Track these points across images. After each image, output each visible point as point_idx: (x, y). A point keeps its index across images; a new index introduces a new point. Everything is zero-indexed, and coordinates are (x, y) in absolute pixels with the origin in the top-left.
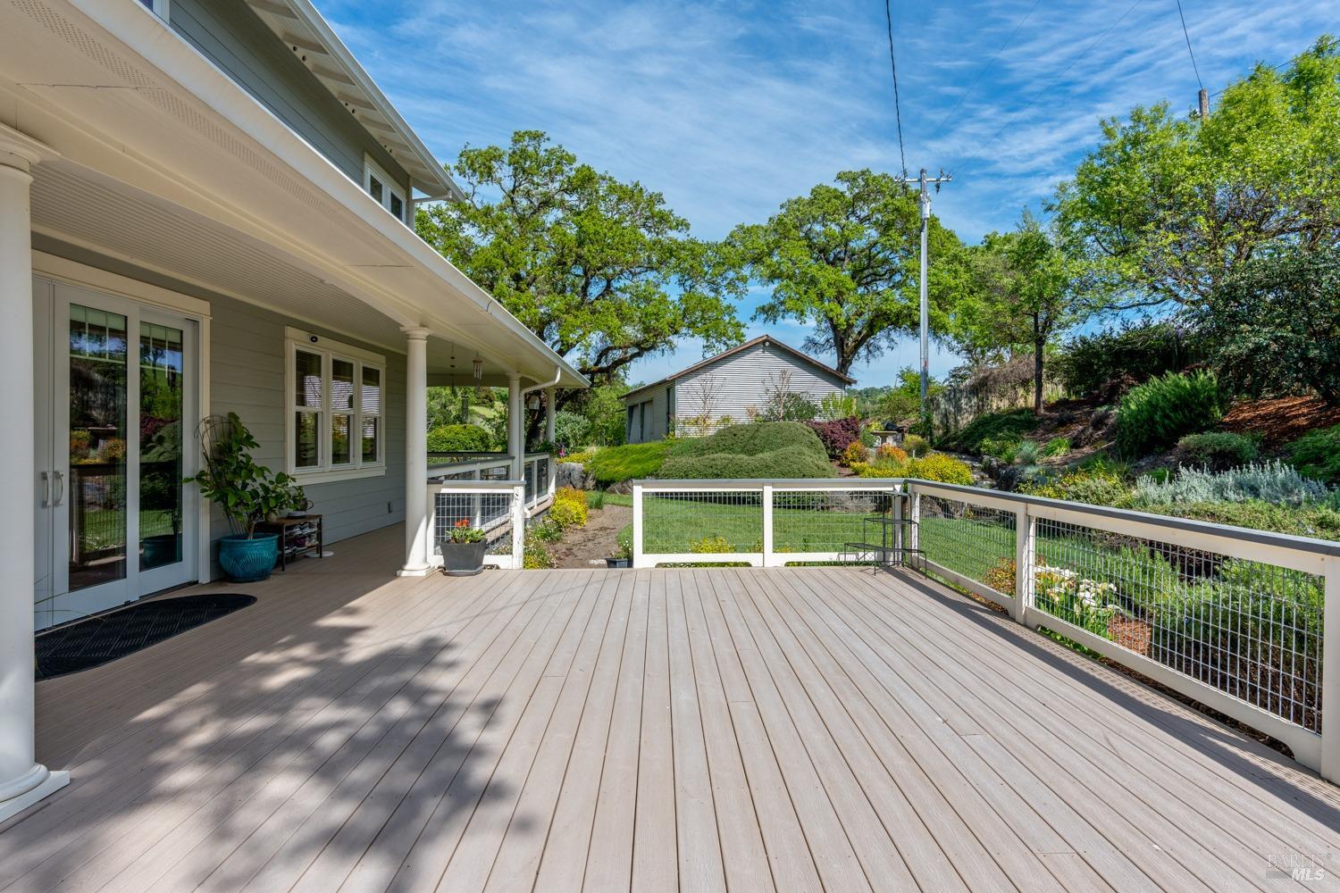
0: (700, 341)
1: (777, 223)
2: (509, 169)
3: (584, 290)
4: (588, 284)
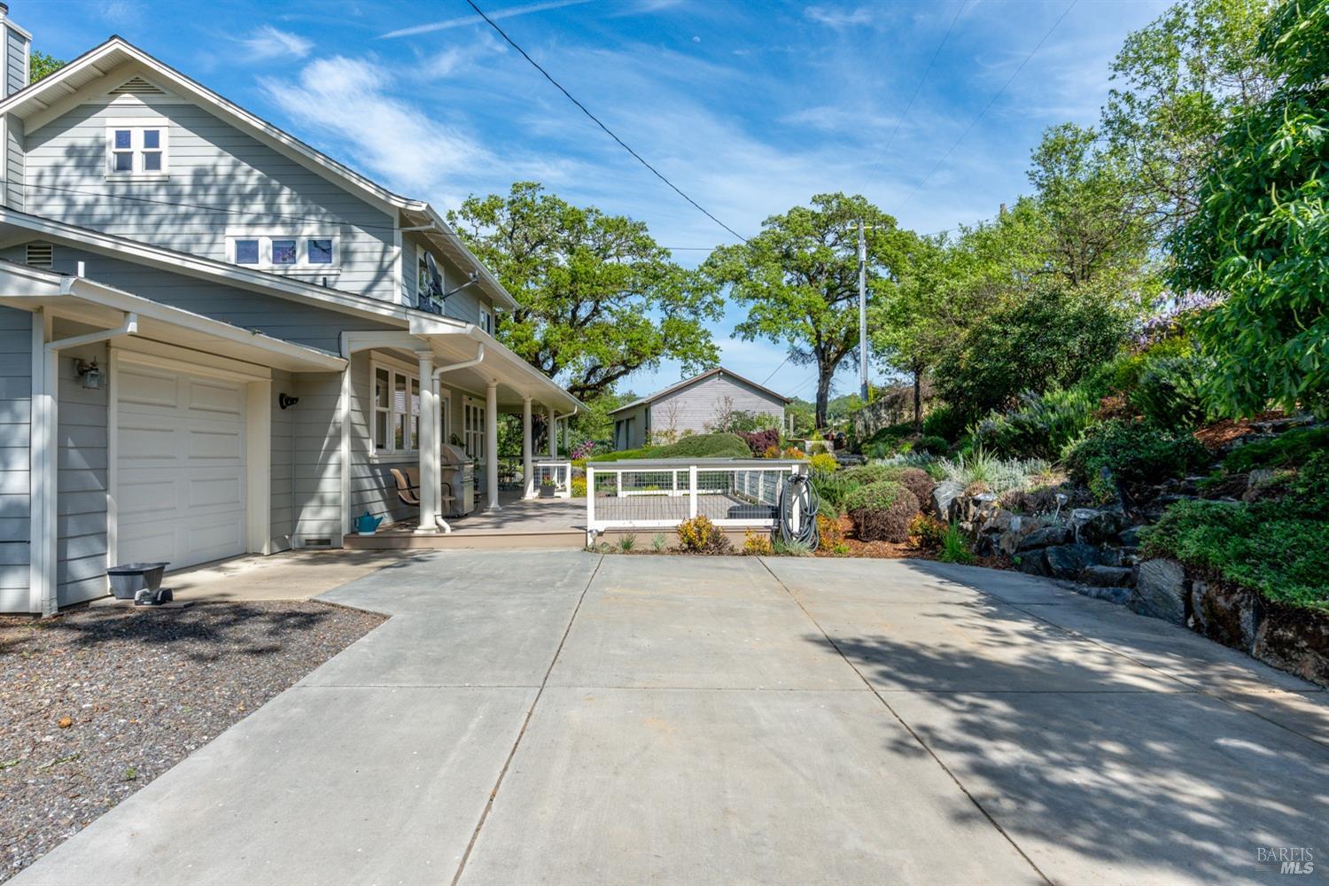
0: (678, 363)
1: (755, 245)
2: (507, 215)
3: (574, 313)
4: (577, 307)
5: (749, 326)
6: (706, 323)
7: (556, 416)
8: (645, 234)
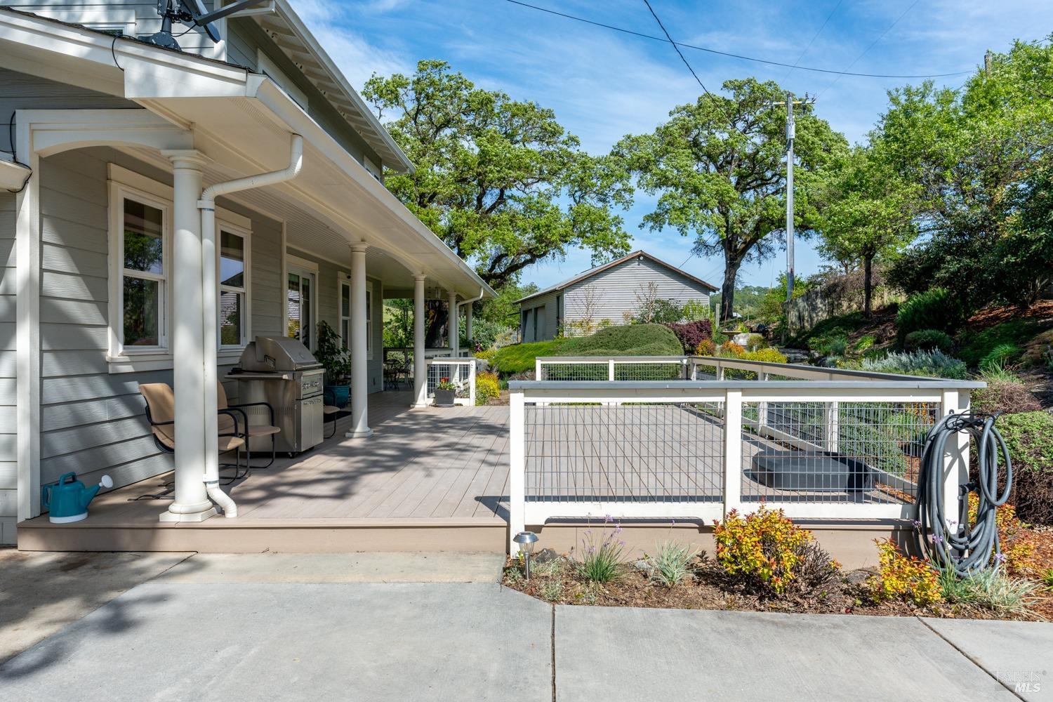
0: (589, 251)
1: (664, 132)
2: (412, 94)
3: (479, 200)
4: (483, 194)
5: (657, 215)
6: (615, 210)
7: (457, 302)
8: (553, 120)
